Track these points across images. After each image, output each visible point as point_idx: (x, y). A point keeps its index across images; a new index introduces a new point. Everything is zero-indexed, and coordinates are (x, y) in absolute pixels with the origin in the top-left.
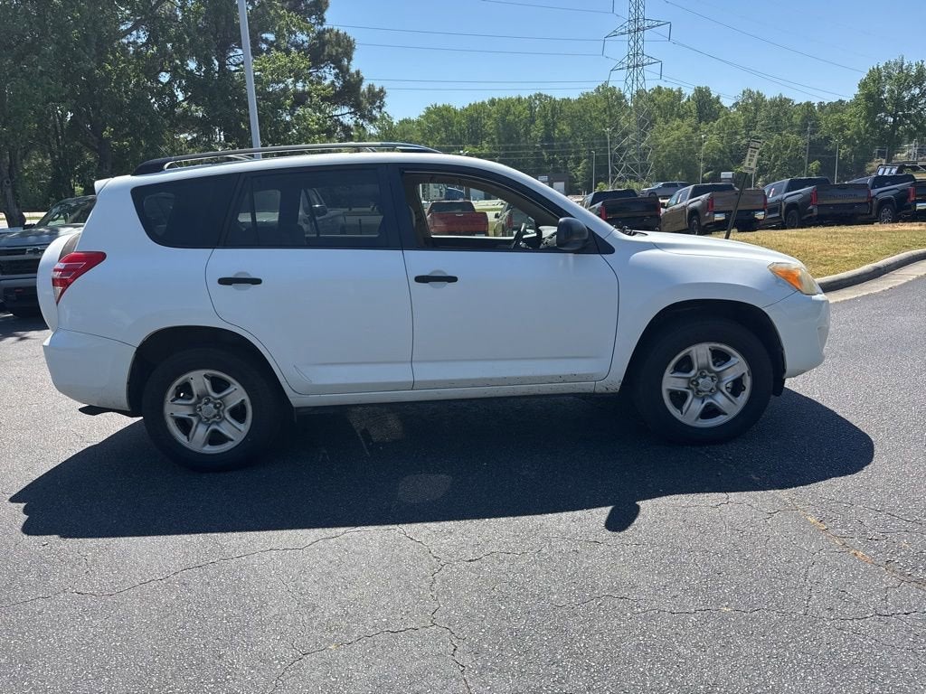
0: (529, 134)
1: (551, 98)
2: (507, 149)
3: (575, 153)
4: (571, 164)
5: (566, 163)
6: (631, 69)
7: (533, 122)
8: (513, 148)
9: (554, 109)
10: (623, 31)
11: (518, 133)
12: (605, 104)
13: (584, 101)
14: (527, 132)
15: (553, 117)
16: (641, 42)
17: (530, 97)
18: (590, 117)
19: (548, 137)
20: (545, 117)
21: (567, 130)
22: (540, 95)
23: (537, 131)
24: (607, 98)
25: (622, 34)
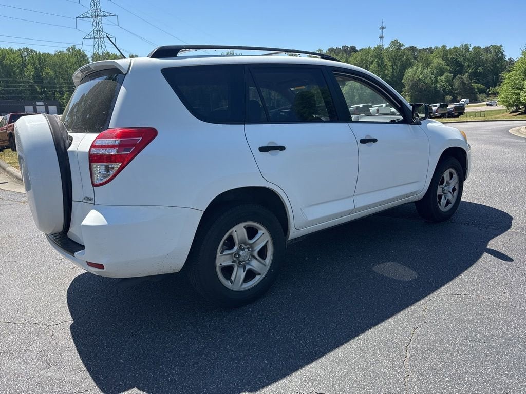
0: (23, 73)
1: (35, 51)
2: (7, 82)
3: (59, 88)
4: (57, 95)
5: (54, 94)
6: (96, 40)
7: (25, 66)
8: (12, 82)
9: (40, 59)
10: (88, 15)
11: (14, 73)
12: (75, 59)
13: (60, 55)
14: (22, 73)
15: (40, 64)
16: (100, 24)
17: (19, 50)
18: (66, 66)
19: (38, 77)
20: (34, 63)
21: (51, 73)
22: (27, 49)
23: (30, 71)
24: (76, 55)
25: (88, 17)
